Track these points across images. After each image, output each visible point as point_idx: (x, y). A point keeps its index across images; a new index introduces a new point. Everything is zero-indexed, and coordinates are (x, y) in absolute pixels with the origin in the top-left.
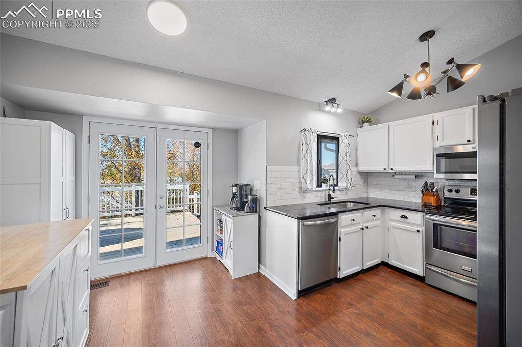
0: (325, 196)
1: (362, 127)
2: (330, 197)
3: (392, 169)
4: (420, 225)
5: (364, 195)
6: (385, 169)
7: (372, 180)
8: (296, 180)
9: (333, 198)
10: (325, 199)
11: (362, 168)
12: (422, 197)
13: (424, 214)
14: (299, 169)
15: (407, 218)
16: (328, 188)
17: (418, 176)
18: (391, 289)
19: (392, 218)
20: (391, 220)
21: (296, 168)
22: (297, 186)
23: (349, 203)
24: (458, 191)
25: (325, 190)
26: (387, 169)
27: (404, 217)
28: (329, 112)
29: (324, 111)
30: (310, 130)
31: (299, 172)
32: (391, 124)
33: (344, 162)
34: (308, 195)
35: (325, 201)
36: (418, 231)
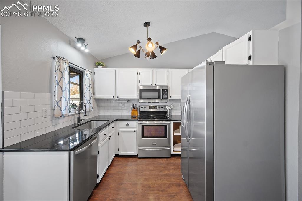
0: (75, 119)
1: (98, 67)
2: (79, 120)
3: (118, 97)
4: (135, 128)
5: (97, 115)
6: (113, 97)
7: (102, 104)
8: (48, 108)
9: (81, 120)
10: (75, 122)
11: (97, 96)
12: (132, 112)
13: (137, 121)
14: (51, 96)
15: (129, 125)
16: (77, 112)
17: (129, 100)
18: (127, 171)
19: (121, 126)
20: (120, 128)
21: (48, 95)
22: (49, 113)
23: (93, 122)
24: (145, 108)
25: (74, 115)
26: (114, 97)
27: (128, 125)
28: (78, 50)
29: (75, 47)
30: (63, 59)
31: (51, 99)
32: (117, 69)
33: (88, 91)
34: (61, 121)
35: (75, 124)
36: (135, 131)
